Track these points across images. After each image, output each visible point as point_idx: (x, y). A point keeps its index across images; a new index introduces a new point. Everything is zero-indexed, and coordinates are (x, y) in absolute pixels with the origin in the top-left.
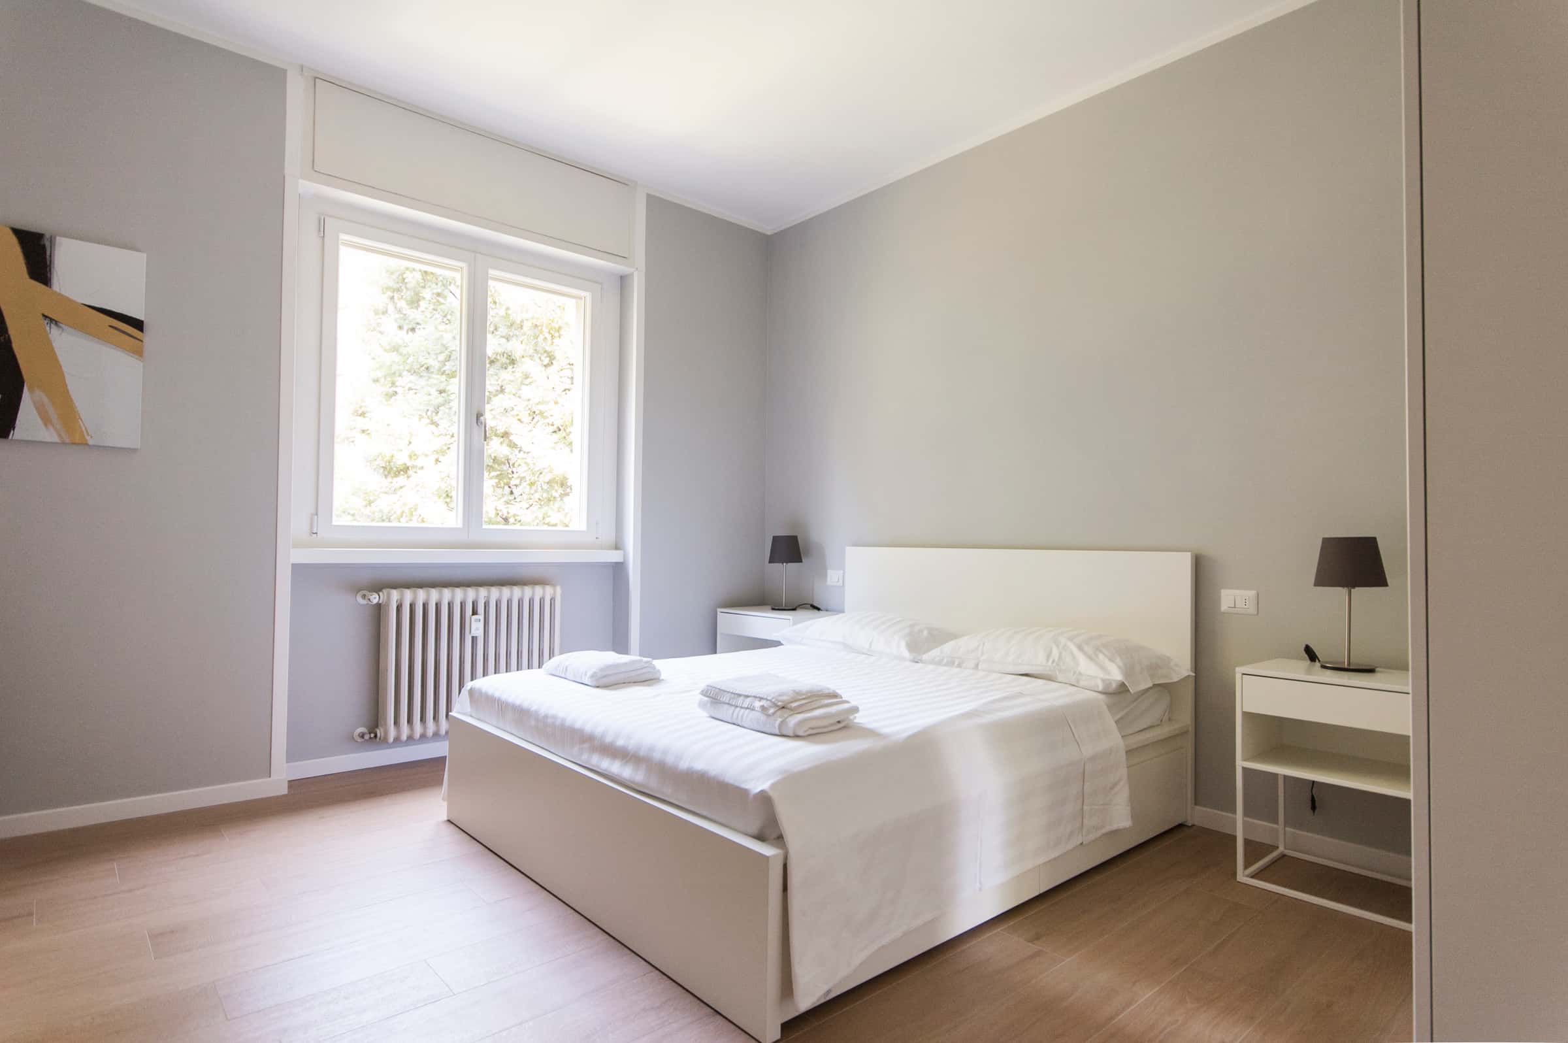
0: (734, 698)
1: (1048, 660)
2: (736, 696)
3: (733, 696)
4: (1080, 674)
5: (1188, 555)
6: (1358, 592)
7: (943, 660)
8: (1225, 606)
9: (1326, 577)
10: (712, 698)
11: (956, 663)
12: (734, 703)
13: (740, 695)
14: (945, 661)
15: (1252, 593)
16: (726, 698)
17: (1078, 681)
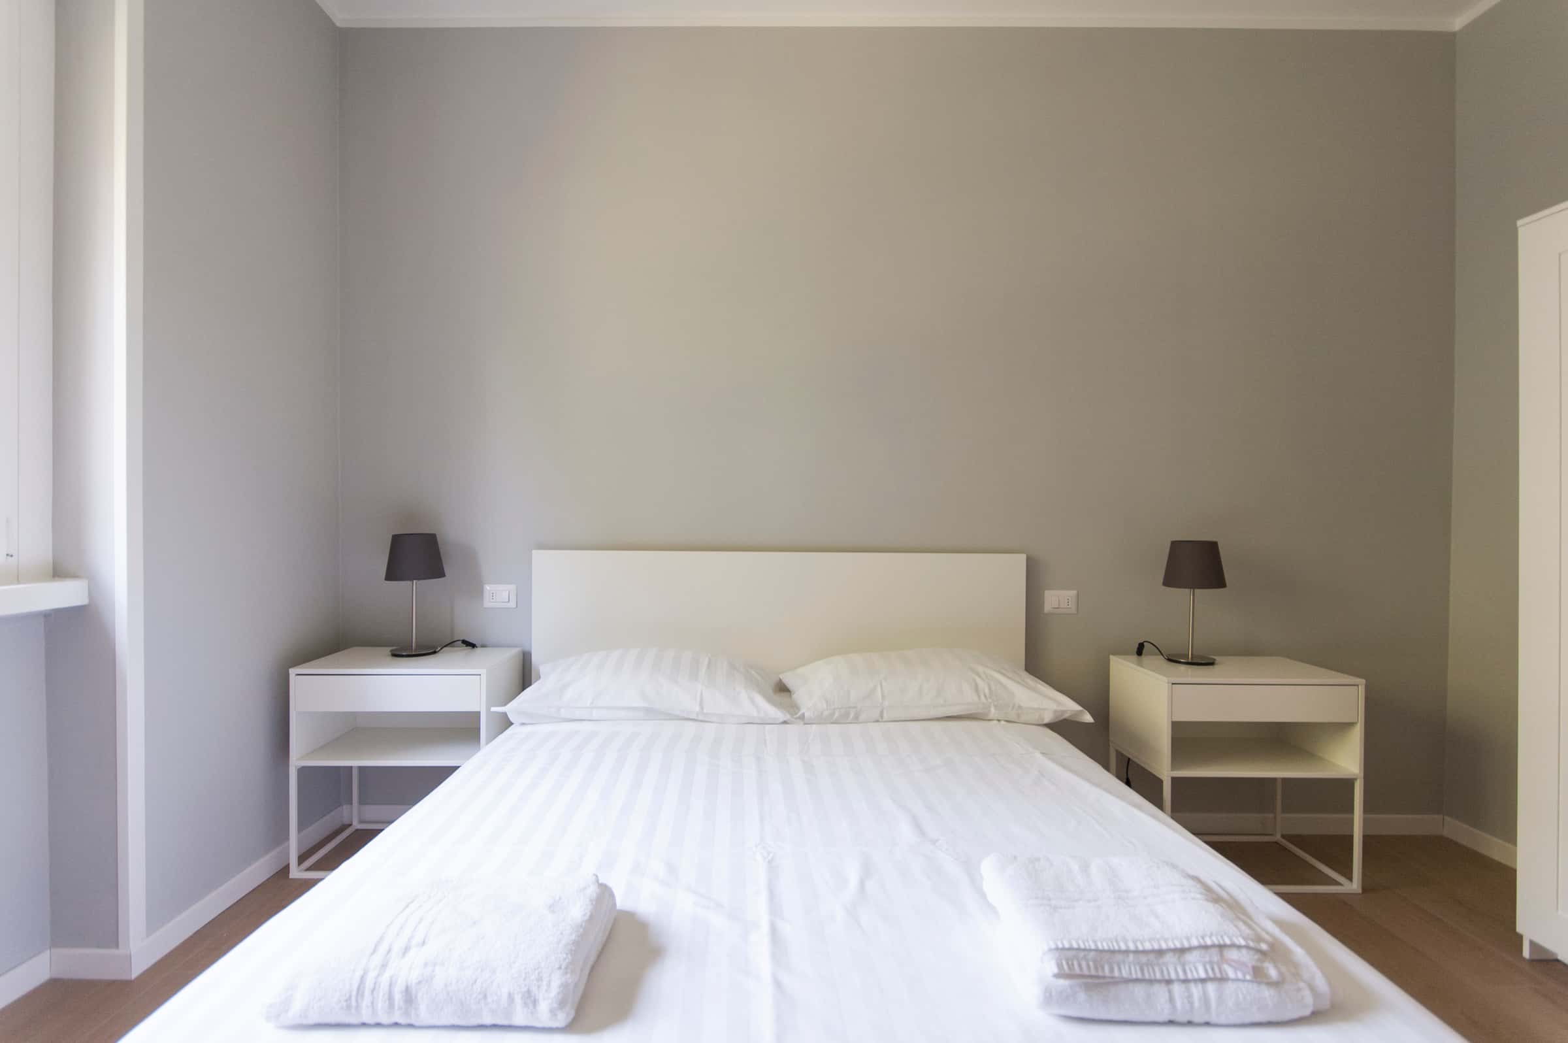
0: (1150, 964)
1: (979, 697)
2: (1152, 957)
3: (1144, 959)
4: (1020, 707)
5: (1023, 557)
6: (1197, 591)
7: (833, 714)
8: (1047, 608)
9: (1172, 579)
10: (1082, 976)
11: (852, 715)
12: (1158, 976)
13: (1160, 953)
14: (837, 715)
15: (1073, 593)
16: (1127, 970)
17: (1019, 716)
